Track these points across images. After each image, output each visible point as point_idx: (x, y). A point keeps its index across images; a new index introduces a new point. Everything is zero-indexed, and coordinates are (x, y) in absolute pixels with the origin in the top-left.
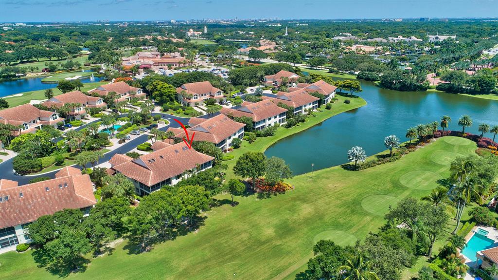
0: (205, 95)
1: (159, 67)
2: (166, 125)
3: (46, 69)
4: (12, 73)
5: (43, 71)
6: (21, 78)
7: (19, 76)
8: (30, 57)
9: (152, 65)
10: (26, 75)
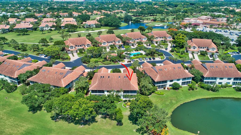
0: (203, 48)
1: (204, 26)
2: (161, 60)
3: (153, 20)
4: (139, 20)
5: (151, 21)
6: (142, 22)
7: (141, 21)
8: (154, 14)
9: (201, 24)
10: (144, 21)
